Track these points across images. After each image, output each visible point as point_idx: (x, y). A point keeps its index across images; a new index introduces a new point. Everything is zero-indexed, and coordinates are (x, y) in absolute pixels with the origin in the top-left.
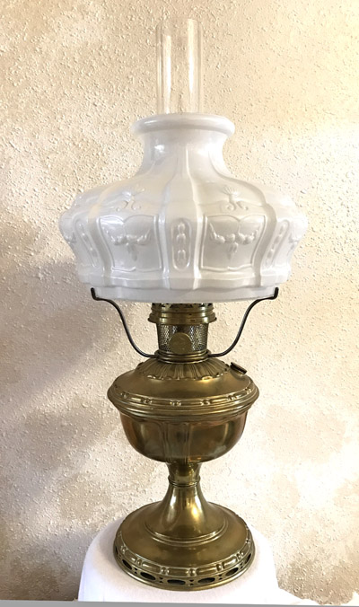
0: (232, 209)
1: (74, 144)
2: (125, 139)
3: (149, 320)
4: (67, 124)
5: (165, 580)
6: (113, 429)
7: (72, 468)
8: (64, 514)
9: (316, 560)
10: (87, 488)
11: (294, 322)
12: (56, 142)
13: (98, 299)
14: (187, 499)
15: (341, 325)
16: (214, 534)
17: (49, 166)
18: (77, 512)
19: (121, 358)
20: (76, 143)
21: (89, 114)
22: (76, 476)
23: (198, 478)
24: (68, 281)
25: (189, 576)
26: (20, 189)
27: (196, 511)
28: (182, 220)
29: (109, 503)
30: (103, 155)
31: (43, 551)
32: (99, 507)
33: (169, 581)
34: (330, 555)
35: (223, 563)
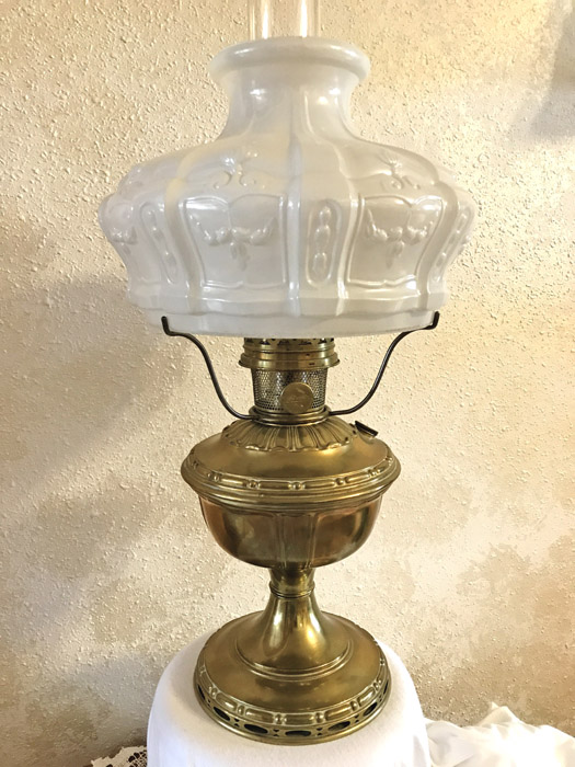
0: (399, 187)
1: (93, 101)
2: (170, 96)
3: (241, 363)
4: (82, 69)
5: (282, 733)
6: (165, 517)
7: (109, 574)
8: (100, 636)
9: (434, 662)
10: (131, 599)
11: (409, 361)
12: (65, 97)
13: (173, 334)
14: (299, 618)
15: (468, 363)
16: (338, 660)
17: (56, 134)
18: (118, 632)
19: (175, 418)
20: (97, 100)
21: (115, 55)
22: (115, 584)
23: (312, 585)
24: (91, 309)
25: (315, 723)
26: (11, 169)
27: (312, 633)
28: (327, 203)
29: (163, 615)
30: (138, 120)
31: (72, 689)
32: (150, 623)
33: (287, 733)
34: (451, 655)
35: (358, 699)
